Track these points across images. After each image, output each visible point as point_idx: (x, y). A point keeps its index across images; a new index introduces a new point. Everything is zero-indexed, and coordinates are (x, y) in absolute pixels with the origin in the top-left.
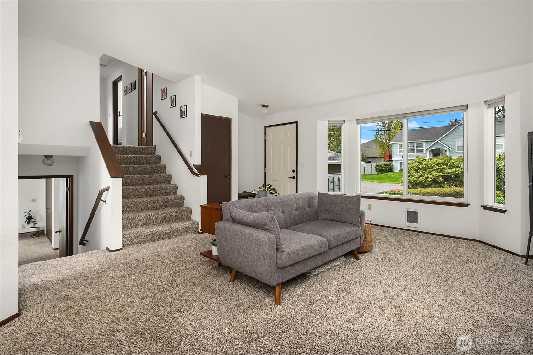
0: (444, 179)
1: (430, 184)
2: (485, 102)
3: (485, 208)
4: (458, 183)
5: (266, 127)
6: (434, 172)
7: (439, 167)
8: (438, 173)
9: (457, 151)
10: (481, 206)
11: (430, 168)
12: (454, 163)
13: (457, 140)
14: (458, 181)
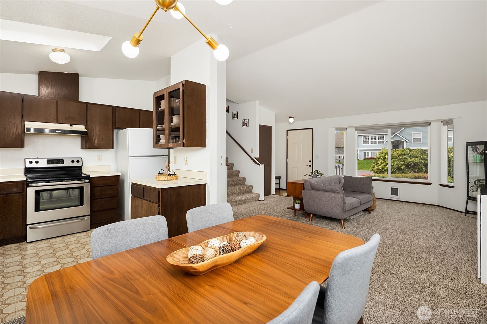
0: (406, 167)
1: (395, 170)
2: (442, 121)
3: (442, 185)
4: (417, 170)
5: (287, 130)
6: (398, 161)
7: (402, 157)
8: (401, 162)
9: (413, 142)
10: (439, 184)
11: (394, 158)
12: (413, 154)
13: (413, 133)
14: (417, 168)
